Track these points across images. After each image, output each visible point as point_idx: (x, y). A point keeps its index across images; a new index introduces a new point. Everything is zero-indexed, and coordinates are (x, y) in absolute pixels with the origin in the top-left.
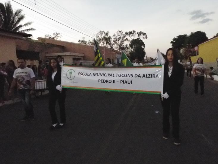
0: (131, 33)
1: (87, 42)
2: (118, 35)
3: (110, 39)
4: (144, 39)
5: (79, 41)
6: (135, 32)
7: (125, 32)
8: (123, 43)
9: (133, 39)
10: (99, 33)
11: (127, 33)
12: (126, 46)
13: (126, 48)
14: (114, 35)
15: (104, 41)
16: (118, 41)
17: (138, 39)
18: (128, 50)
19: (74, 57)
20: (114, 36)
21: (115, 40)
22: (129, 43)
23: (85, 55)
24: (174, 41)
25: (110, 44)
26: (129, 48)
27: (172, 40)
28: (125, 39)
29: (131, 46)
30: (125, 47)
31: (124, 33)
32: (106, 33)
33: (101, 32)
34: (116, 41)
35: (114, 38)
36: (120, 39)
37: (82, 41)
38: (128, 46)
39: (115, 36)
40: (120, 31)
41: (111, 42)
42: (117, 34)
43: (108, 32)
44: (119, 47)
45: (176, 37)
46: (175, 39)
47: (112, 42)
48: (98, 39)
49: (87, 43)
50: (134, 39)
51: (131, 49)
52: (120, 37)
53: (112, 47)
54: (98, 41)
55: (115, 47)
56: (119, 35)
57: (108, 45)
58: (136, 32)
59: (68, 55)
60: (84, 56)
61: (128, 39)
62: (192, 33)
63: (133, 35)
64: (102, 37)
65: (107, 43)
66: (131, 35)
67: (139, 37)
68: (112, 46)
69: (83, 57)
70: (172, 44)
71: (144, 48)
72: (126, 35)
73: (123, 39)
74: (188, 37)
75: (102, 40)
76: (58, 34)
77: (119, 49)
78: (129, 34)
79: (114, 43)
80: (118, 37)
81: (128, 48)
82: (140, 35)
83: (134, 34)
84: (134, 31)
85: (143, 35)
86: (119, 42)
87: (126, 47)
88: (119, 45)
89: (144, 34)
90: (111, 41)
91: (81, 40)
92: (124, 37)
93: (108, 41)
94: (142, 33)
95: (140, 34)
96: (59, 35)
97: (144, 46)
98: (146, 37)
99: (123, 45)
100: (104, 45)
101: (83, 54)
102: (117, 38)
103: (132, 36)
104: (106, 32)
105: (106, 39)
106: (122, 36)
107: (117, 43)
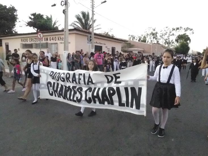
0: (178, 29)
2: (165, 31)
3: (157, 34)
6: (182, 28)
7: (172, 28)
8: (169, 38)
11: (174, 29)
12: (172, 41)
13: (172, 43)
17: (185, 34)
18: (173, 44)
19: (138, 51)
20: (161, 31)
21: (162, 35)
22: (175, 38)
25: (156, 39)
26: (174, 42)
28: (171, 34)
29: (177, 41)
30: (171, 41)
32: (153, 29)
33: (149, 28)
34: (163, 36)
35: (161, 34)
37: (132, 36)
39: (162, 31)
41: (157, 37)
44: (165, 41)
47: (159, 37)
48: (146, 34)
50: (180, 34)
51: (176, 43)
52: (166, 33)
53: (158, 42)
54: (145, 36)
55: (162, 42)
57: (154, 39)
58: (183, 28)
61: (175, 34)
63: (180, 31)
65: (153, 38)
67: (185, 33)
68: (158, 40)
71: (190, 43)
72: (172, 31)
73: (169, 34)
75: (149, 35)
77: (165, 43)
78: (176, 30)
81: (173, 43)
82: (187, 30)
84: (181, 27)
86: (166, 37)
87: (172, 42)
88: (165, 40)
89: (191, 30)
92: (170, 32)
93: (155, 36)
94: (189, 29)
95: (187, 29)
97: (190, 41)
98: (193, 32)
100: (151, 39)
101: (143, 49)
103: (178, 32)
105: (153, 34)
106: (168, 32)
107: (163, 38)
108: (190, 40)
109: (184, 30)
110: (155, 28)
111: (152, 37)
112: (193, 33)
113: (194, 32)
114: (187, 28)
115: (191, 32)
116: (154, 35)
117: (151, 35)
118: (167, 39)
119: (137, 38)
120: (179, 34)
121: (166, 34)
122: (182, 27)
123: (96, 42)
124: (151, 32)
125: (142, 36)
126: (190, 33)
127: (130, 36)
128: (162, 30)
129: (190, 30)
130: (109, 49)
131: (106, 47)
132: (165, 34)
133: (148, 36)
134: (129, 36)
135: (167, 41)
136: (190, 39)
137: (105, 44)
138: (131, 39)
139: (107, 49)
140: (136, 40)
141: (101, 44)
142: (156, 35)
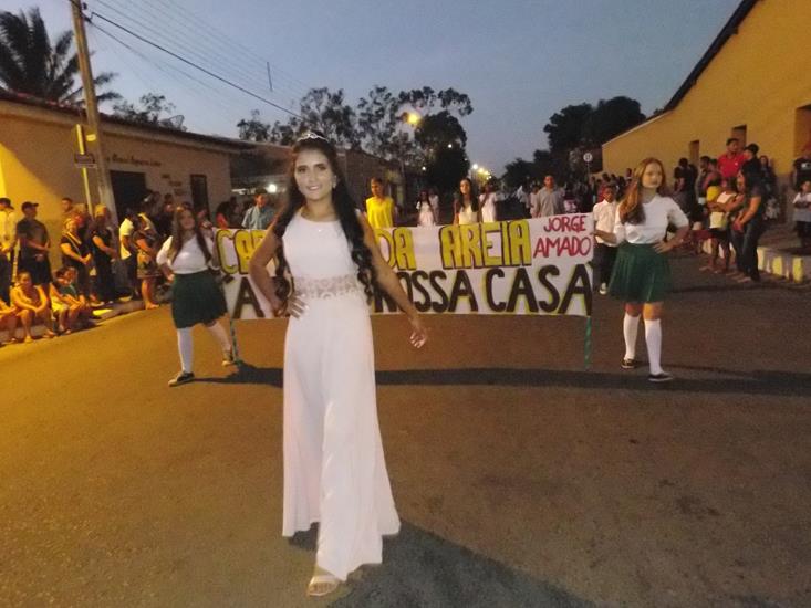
0: (418, 95)
1: (272, 128)
2: (375, 102)
3: (351, 117)
4: (462, 114)
5: (242, 124)
6: (432, 92)
7: (399, 92)
8: (393, 130)
9: (427, 116)
10: (310, 93)
11: (404, 98)
12: (405, 138)
13: (404, 146)
14: (361, 102)
16: (377, 121)
17: (446, 113)
18: (409, 153)
20: (362, 106)
21: (366, 119)
22: (414, 129)
24: (556, 125)
25: (348, 135)
26: (414, 145)
27: (549, 122)
28: (398, 114)
29: (421, 139)
30: (401, 142)
31: (396, 95)
32: (332, 95)
33: (315, 91)
34: (370, 121)
35: (363, 114)
36: (382, 116)
37: (253, 125)
38: (411, 137)
39: (366, 106)
40: (380, 87)
41: (351, 127)
42: (370, 101)
43: (340, 93)
44: (380, 143)
45: (559, 113)
46: (555, 118)
47: (358, 128)
48: (307, 116)
49: (269, 132)
50: (431, 114)
51: (419, 148)
52: (382, 110)
53: (356, 145)
55: (368, 144)
56: (378, 101)
57: (342, 136)
58: (436, 93)
62: (601, 102)
63: (426, 103)
64: (322, 109)
65: (338, 132)
66: (419, 103)
67: (442, 109)
68: (355, 140)
70: (548, 134)
71: (464, 145)
72: (402, 102)
73: (392, 116)
75: (321, 119)
76: (157, 99)
77: (382, 149)
78: (412, 98)
79: (362, 129)
80: (376, 108)
81: (409, 146)
82: (449, 103)
83: (430, 98)
84: (428, 90)
85: (459, 101)
86: (381, 128)
87: (404, 144)
88: (379, 136)
89: (463, 98)
90: (352, 123)
91: (248, 119)
92: (395, 108)
93: (344, 125)
94: (456, 94)
95: (450, 96)
96: (162, 104)
97: (464, 138)
98: (469, 107)
99: (394, 134)
100: (330, 136)
102: (373, 113)
103: (422, 106)
104: (333, 91)
105: (335, 117)
106: (389, 106)
107: (372, 130)
108: (464, 134)
109: (439, 102)
110: (338, 94)
111: (333, 127)
113: (472, 104)
114: (450, 91)
115: (463, 106)
116: (340, 119)
117: (329, 121)
118: (385, 134)
119: (274, 132)
120: (424, 114)
122: (432, 88)
123: (115, 156)
124: (325, 110)
125: (294, 124)
126: (460, 110)
127: (247, 128)
128: (365, 102)
129: (458, 99)
130: (180, 184)
131: (166, 176)
132: (380, 115)
133: (318, 123)
134: (239, 125)
135: (390, 140)
137: (157, 164)
138: (253, 139)
139: (171, 183)
140: (273, 140)
141: (137, 163)
142: (346, 119)
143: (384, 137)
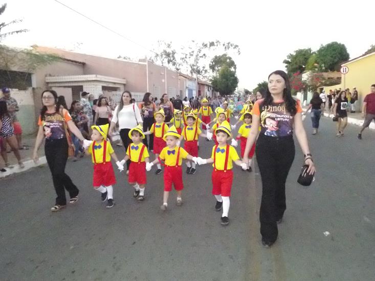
0: (212, 44)
2: (189, 48)
3: (176, 55)
5: (120, 57)
6: (220, 43)
7: (202, 43)
8: (197, 63)
11: (206, 46)
12: (204, 67)
13: (203, 72)
14: (182, 47)
15: (163, 58)
16: (190, 57)
17: (225, 55)
18: (205, 75)
19: (105, 85)
20: (182, 49)
21: (184, 56)
22: (209, 62)
23: (127, 81)
24: (290, 60)
25: (174, 64)
26: (208, 71)
27: (286, 58)
28: (201, 54)
29: (212, 67)
30: (201, 69)
31: (200, 44)
32: (167, 43)
34: (186, 57)
35: (183, 54)
39: (184, 49)
41: (175, 60)
44: (191, 69)
45: (292, 53)
46: (291, 56)
47: (178, 60)
50: (218, 56)
51: (211, 72)
52: (193, 52)
53: (178, 70)
54: (153, 58)
56: (191, 47)
57: (171, 65)
58: (222, 44)
59: (91, 79)
60: (124, 83)
61: (207, 56)
65: (169, 62)
66: (212, 47)
67: (225, 53)
68: (178, 67)
69: (124, 85)
70: (286, 65)
71: (235, 71)
72: (203, 48)
73: (197, 55)
74: (314, 53)
75: (160, 56)
77: (191, 72)
78: (208, 46)
79: (181, 61)
80: (190, 51)
81: (206, 71)
82: (228, 48)
83: (218, 46)
84: (218, 42)
85: (234, 48)
86: (191, 61)
87: (203, 70)
88: (190, 66)
89: (236, 46)
92: (200, 51)
93: (172, 59)
94: (232, 45)
95: (228, 46)
97: (235, 68)
98: (239, 51)
101: (124, 78)
102: (188, 53)
105: (168, 55)
106: (196, 50)
107: (187, 62)
108: (235, 66)
109: (224, 47)
110: (169, 43)
111: (166, 60)
112: (239, 54)
114: (228, 43)
115: (236, 50)
116: (170, 56)
117: (164, 56)
118: (194, 65)
120: (215, 56)
121: (192, 55)
122: (220, 41)
124: (163, 51)
128: (184, 47)
129: (233, 47)
133: (158, 58)
135: (195, 68)
136: (235, 64)
142: (173, 56)
143: (192, 66)
